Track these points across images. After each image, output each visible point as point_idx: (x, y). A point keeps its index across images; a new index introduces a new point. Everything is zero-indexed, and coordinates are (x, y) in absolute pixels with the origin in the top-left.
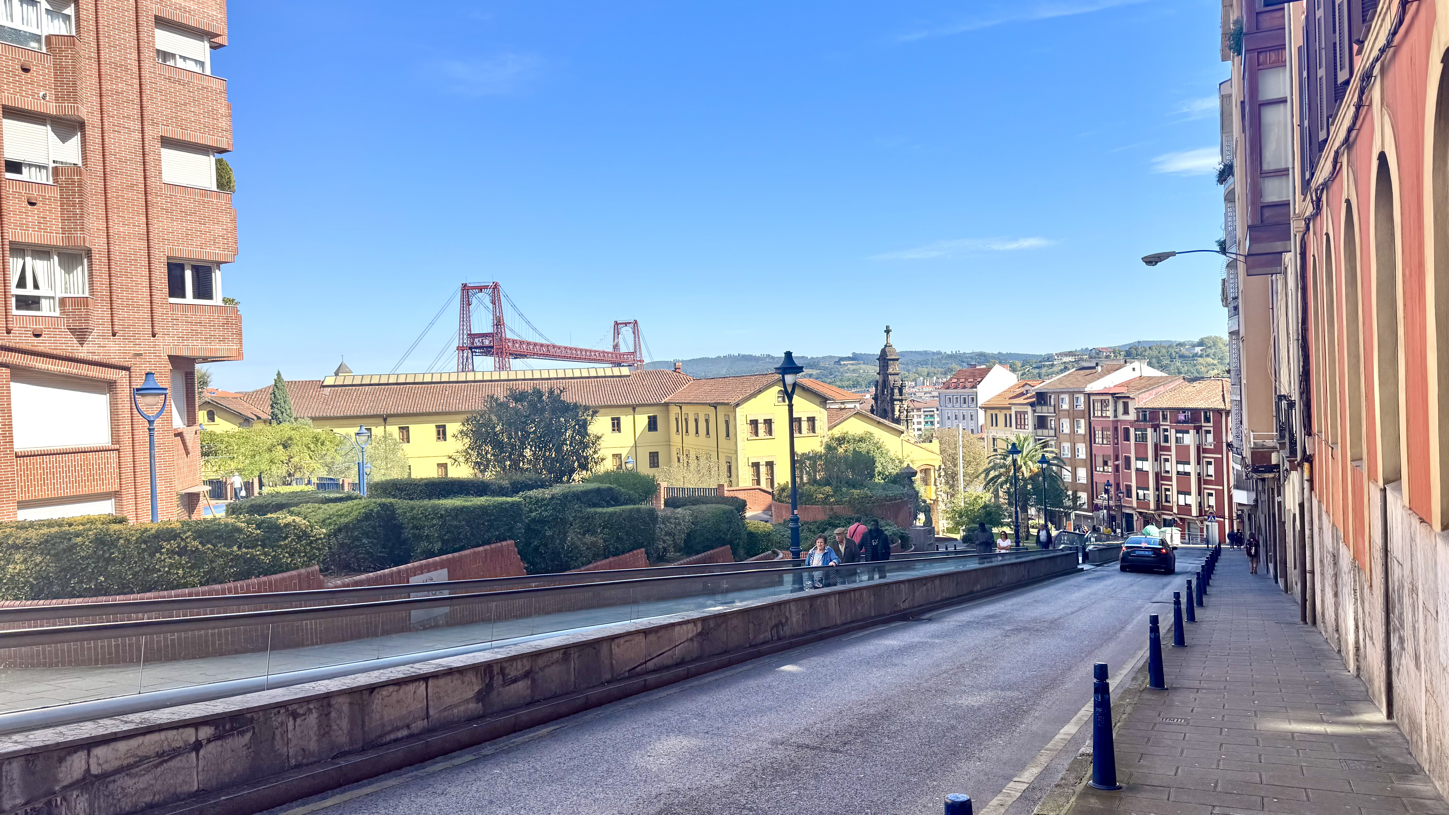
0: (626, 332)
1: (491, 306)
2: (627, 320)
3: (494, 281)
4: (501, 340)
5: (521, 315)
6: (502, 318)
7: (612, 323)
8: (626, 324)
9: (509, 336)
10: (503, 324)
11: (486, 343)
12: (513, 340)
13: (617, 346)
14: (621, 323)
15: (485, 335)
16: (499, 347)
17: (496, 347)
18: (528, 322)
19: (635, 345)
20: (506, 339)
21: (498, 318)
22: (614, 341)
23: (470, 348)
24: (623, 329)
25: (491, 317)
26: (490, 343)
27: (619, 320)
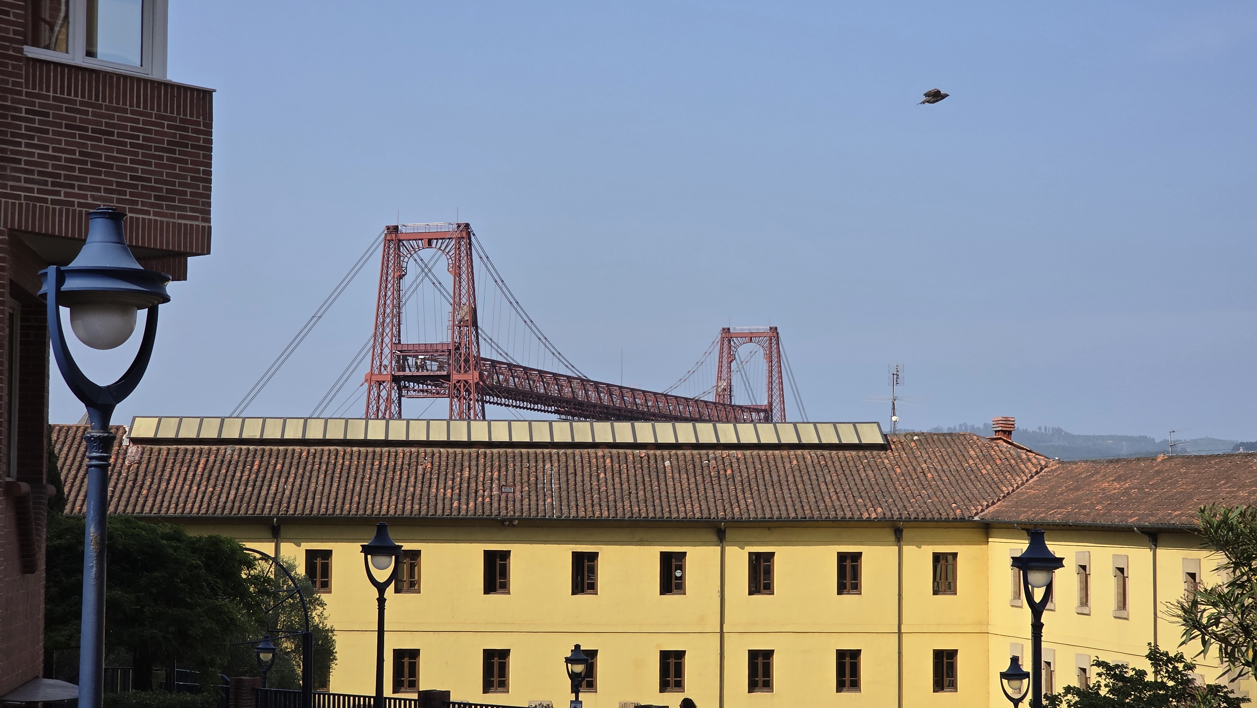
0: (751, 354)
1: (448, 280)
2: (754, 328)
3: (463, 221)
4: (467, 361)
5: (515, 304)
6: (474, 312)
7: (717, 334)
8: (751, 337)
9: (486, 352)
10: (475, 323)
11: (433, 368)
12: (494, 363)
13: (729, 388)
14: (741, 335)
15: (431, 351)
16: (462, 377)
17: (455, 377)
18: (529, 322)
19: (771, 389)
20: (479, 360)
21: (464, 313)
22: (719, 378)
23: (396, 379)
24: (744, 350)
25: (450, 309)
26: (440, 368)
27: (736, 328)
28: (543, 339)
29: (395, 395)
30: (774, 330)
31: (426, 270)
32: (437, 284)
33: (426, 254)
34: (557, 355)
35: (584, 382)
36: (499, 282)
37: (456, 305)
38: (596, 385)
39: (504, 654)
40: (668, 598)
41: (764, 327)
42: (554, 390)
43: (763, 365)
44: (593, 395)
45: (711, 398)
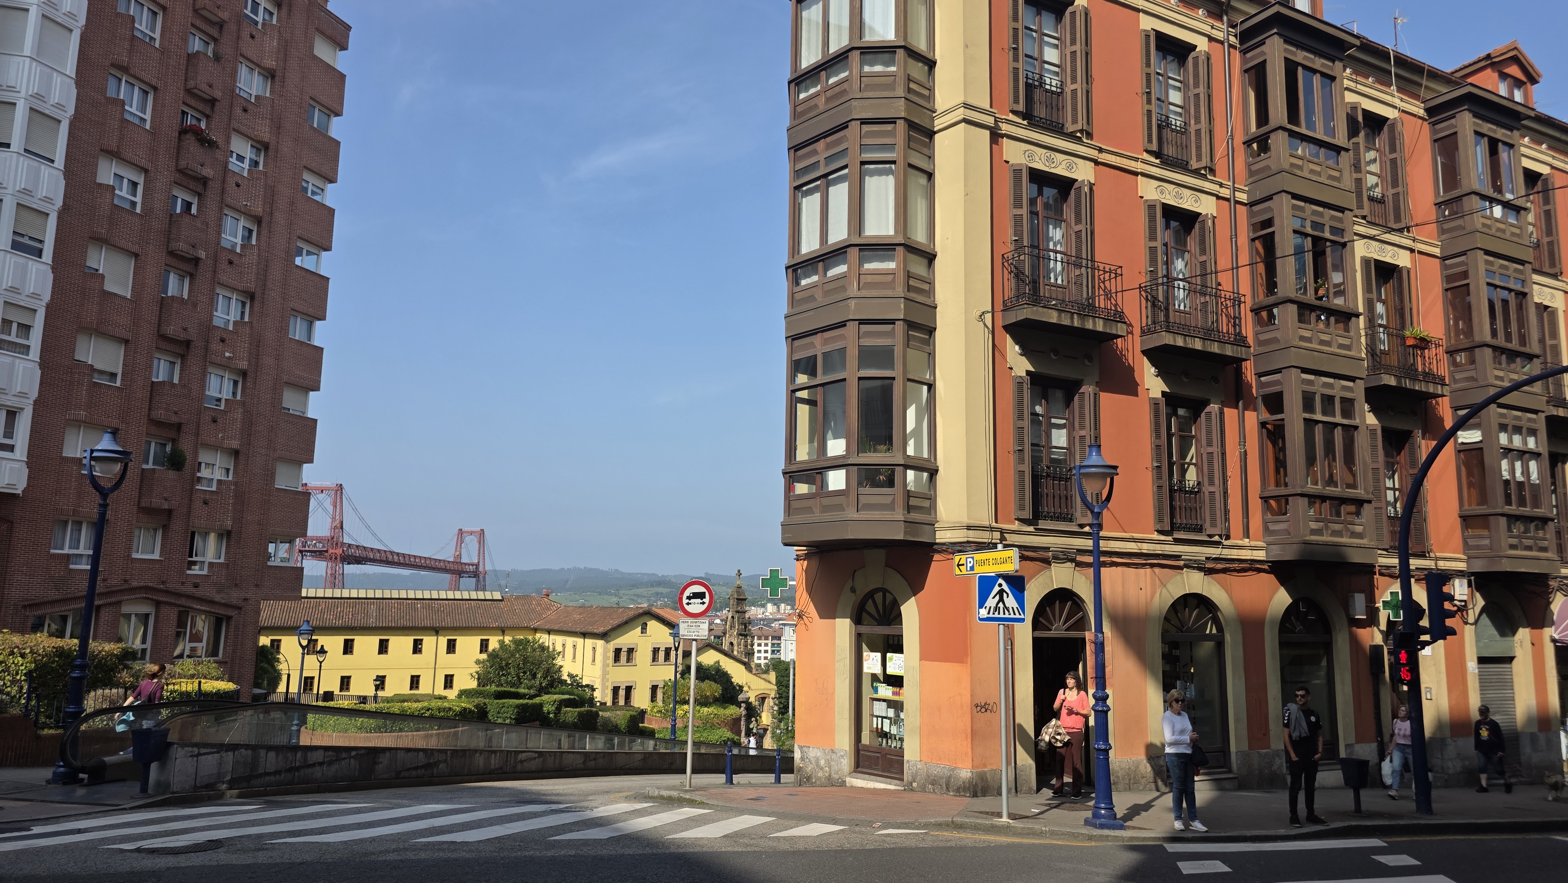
0: (471, 542)
1: (330, 509)
2: (473, 529)
3: (339, 483)
4: (337, 544)
5: (361, 519)
6: (342, 523)
7: (456, 531)
8: (471, 533)
9: (347, 540)
10: (342, 528)
11: (320, 546)
12: (350, 545)
13: (460, 556)
14: (466, 532)
15: (319, 540)
16: (334, 551)
17: (331, 551)
18: (368, 527)
19: (479, 556)
20: (343, 544)
21: (337, 523)
22: (456, 550)
23: (301, 552)
24: (468, 539)
25: (330, 520)
26: (323, 546)
27: (465, 529)
28: (374, 534)
29: (300, 558)
30: (482, 530)
31: (320, 504)
32: (325, 510)
33: (321, 496)
34: (380, 541)
35: (392, 553)
36: (355, 510)
37: (334, 519)
38: (398, 554)
39: (349, 677)
40: (415, 655)
41: (478, 529)
42: (378, 556)
43: (477, 545)
44: (396, 557)
45: (452, 559)
